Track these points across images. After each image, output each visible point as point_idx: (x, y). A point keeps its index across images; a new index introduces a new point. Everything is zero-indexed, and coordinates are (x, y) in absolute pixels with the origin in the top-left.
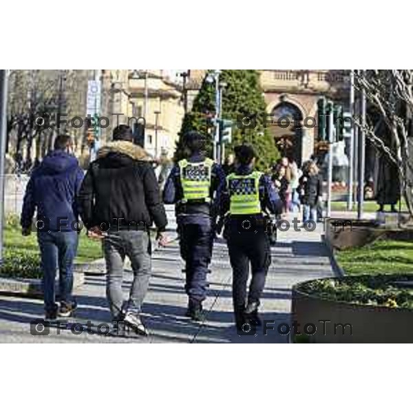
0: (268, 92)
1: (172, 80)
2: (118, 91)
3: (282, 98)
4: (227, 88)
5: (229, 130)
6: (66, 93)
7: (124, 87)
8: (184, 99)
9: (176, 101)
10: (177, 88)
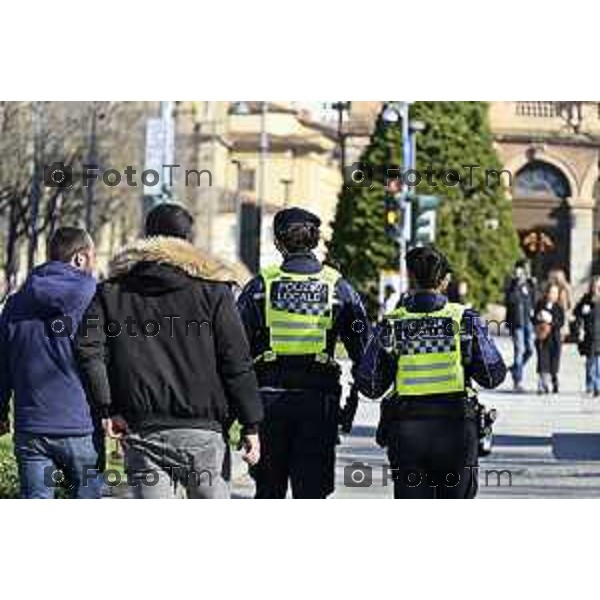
0: (504, 141)
1: (315, 118)
2: (207, 138)
3: (531, 152)
4: (425, 132)
5: (430, 215)
6: (105, 144)
7: (220, 130)
8: (340, 155)
9: (324, 158)
10: (326, 132)
